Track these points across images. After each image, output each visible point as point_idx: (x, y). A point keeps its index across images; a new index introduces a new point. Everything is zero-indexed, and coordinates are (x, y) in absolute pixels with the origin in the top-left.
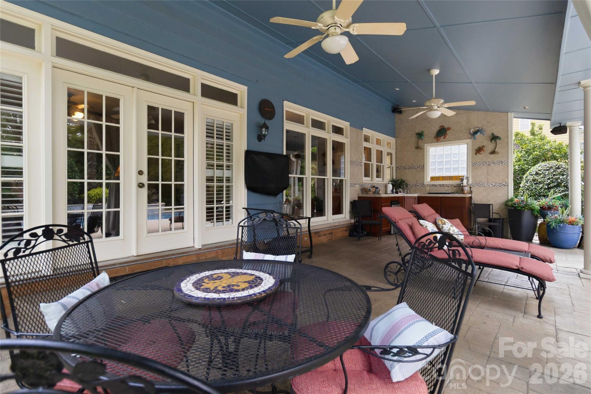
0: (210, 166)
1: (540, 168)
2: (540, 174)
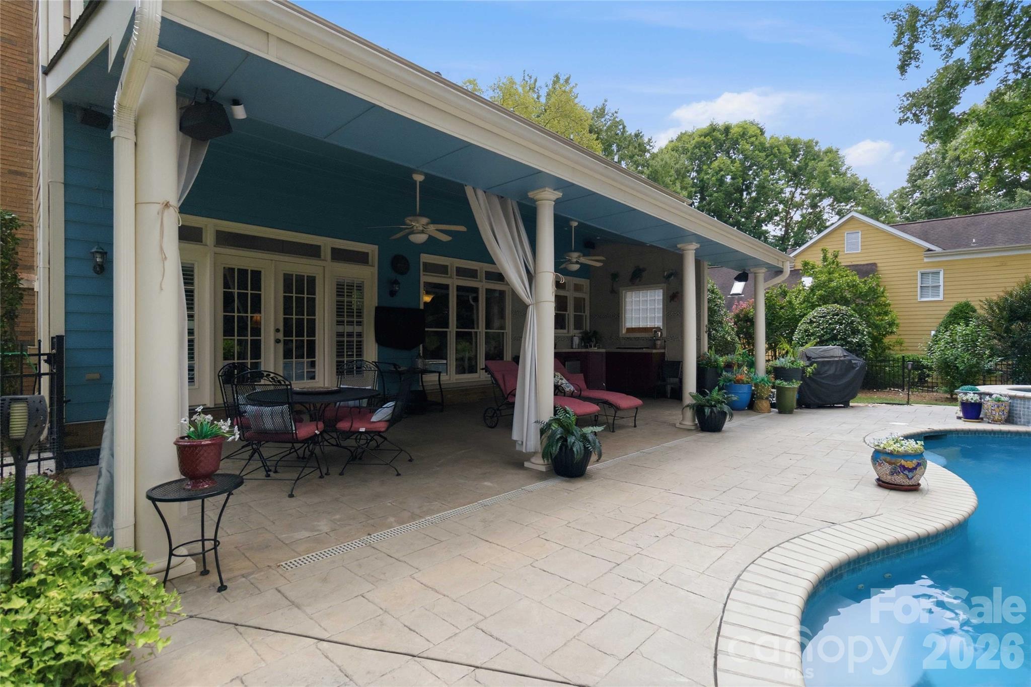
0: (340, 323)
1: (815, 314)
2: (814, 322)
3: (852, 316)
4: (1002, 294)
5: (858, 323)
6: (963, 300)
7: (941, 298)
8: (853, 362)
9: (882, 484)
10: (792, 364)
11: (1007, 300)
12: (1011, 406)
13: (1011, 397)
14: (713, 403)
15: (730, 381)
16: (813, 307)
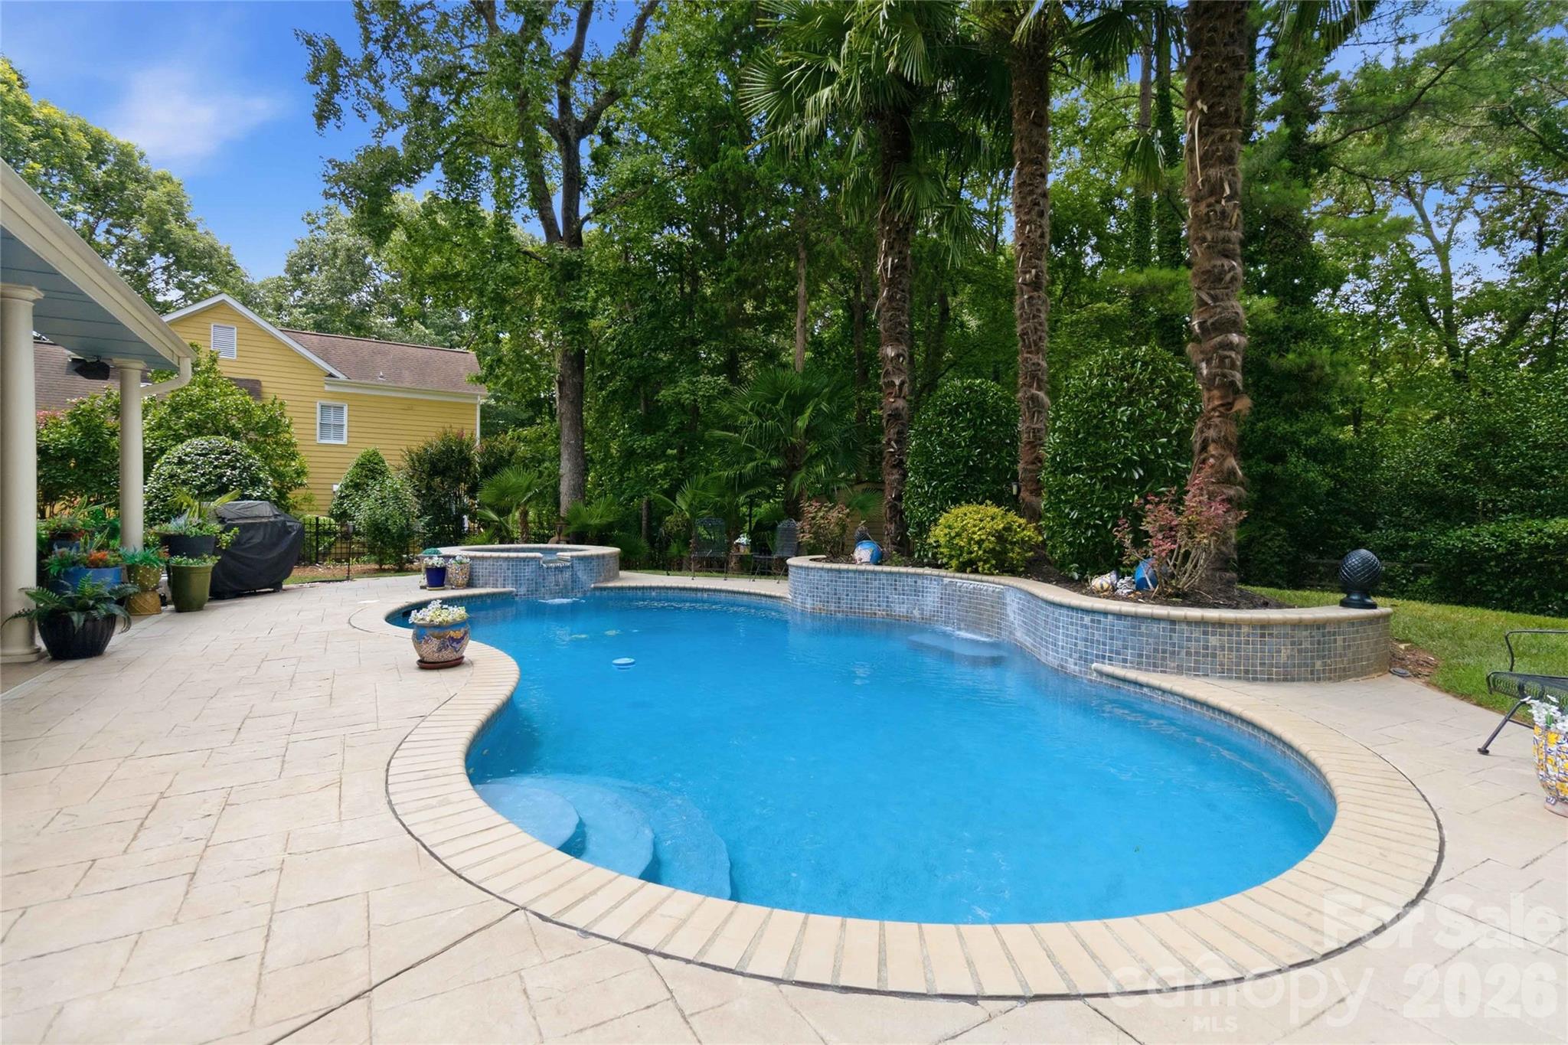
1: (189, 450)
2: (186, 463)
3: (248, 456)
4: (422, 444)
5: (259, 468)
6: (371, 448)
7: (344, 442)
8: (288, 524)
9: (425, 665)
10: (201, 529)
11: (426, 450)
12: (472, 568)
13: (472, 558)
14: (91, 603)
15: (74, 563)
16: (179, 439)
